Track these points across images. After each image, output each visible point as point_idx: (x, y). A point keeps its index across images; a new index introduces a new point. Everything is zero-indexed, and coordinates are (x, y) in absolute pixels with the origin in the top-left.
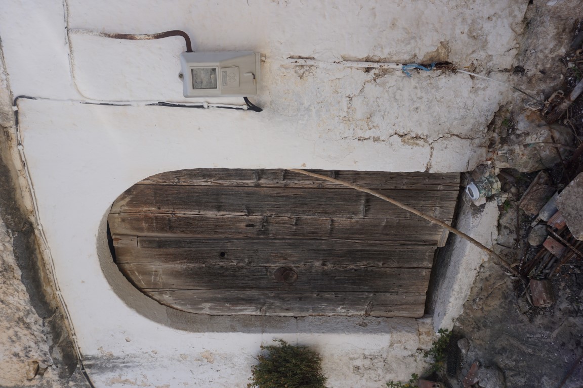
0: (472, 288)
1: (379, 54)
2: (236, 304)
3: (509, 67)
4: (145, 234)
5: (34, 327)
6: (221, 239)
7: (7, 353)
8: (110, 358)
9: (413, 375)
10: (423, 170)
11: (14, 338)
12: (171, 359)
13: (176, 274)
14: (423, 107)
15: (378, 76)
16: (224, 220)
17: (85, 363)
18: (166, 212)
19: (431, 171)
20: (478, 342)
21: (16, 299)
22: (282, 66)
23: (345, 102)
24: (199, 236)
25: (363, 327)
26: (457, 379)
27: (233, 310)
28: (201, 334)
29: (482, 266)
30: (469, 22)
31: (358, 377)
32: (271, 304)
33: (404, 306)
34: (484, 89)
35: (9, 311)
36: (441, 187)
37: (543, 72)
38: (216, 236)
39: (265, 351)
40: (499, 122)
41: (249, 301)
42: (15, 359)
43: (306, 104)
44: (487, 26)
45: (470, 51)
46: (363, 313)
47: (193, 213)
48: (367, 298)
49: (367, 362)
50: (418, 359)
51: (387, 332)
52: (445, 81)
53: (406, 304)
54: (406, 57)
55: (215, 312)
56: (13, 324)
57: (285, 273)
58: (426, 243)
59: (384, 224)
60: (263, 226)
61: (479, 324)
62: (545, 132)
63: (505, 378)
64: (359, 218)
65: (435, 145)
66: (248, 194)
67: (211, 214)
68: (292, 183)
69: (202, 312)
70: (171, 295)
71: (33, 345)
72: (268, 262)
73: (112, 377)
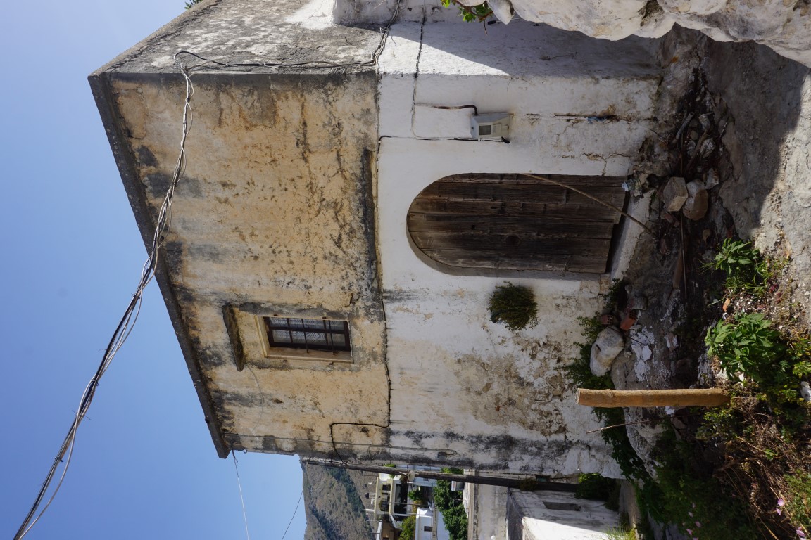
0: (635, 251)
1: (575, 112)
2: (479, 261)
3: (650, 117)
4: (430, 212)
5: (358, 270)
6: (475, 216)
7: (338, 287)
8: (400, 292)
9: (596, 313)
10: (601, 174)
11: (345, 277)
12: (437, 294)
13: (443, 239)
14: (599, 139)
15: (574, 123)
16: (478, 204)
17: (384, 295)
18: (444, 199)
19: (605, 175)
20: (637, 285)
21: (353, 250)
22: (522, 119)
23: (555, 137)
24: (462, 214)
25: (563, 276)
26: (624, 311)
27: (477, 265)
28: (459, 277)
29: (640, 235)
30: (626, 94)
31: (558, 312)
32: (502, 261)
33: (591, 265)
34: (636, 129)
35: (347, 258)
36: (615, 185)
37: (666, 122)
38: (472, 214)
39: (499, 290)
40: (646, 147)
41: (488, 258)
42: (341, 291)
43: (534, 138)
44: (636, 97)
45: (627, 109)
46: (563, 269)
47: (460, 199)
48: (566, 258)
49: (565, 301)
50: (600, 301)
51: (578, 280)
52: (612, 126)
53: (593, 263)
54: (590, 113)
55: (465, 266)
56: (347, 267)
57: (513, 239)
58: (606, 221)
59: (578, 208)
60: (502, 208)
61: (638, 274)
62: (666, 154)
63: (647, 301)
64: (562, 204)
65: (608, 160)
66: (494, 188)
67: (471, 200)
68: (521, 182)
69: (458, 265)
70: (439, 253)
71: (355, 281)
72: (502, 232)
73: (397, 306)
